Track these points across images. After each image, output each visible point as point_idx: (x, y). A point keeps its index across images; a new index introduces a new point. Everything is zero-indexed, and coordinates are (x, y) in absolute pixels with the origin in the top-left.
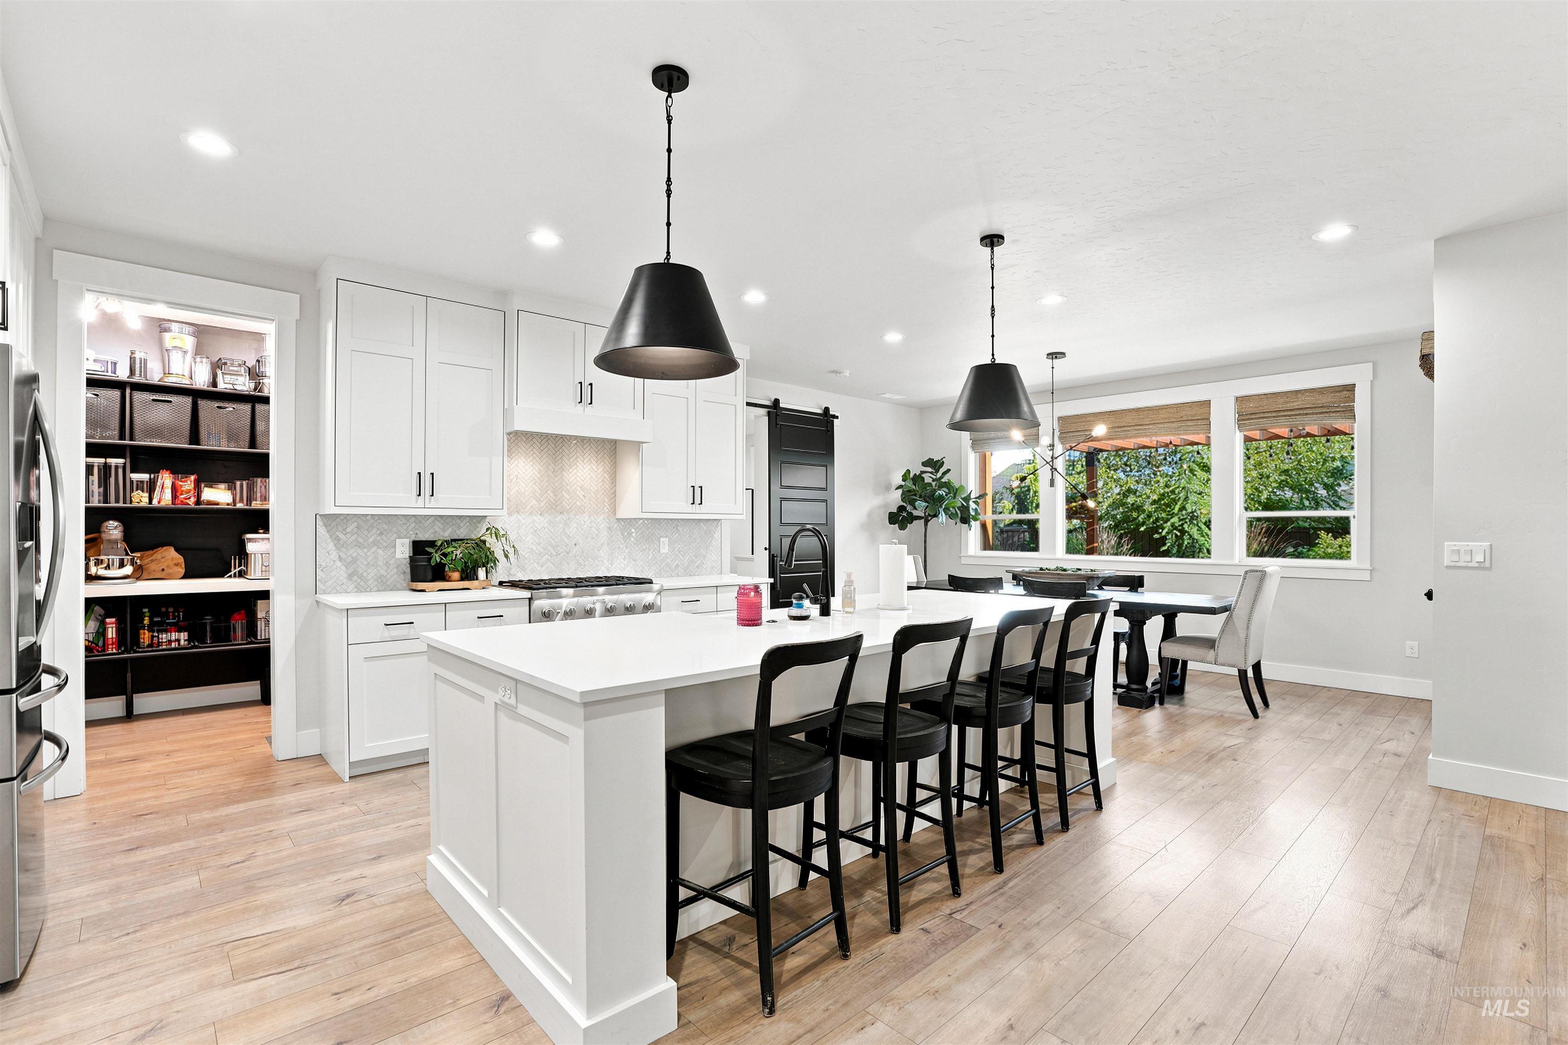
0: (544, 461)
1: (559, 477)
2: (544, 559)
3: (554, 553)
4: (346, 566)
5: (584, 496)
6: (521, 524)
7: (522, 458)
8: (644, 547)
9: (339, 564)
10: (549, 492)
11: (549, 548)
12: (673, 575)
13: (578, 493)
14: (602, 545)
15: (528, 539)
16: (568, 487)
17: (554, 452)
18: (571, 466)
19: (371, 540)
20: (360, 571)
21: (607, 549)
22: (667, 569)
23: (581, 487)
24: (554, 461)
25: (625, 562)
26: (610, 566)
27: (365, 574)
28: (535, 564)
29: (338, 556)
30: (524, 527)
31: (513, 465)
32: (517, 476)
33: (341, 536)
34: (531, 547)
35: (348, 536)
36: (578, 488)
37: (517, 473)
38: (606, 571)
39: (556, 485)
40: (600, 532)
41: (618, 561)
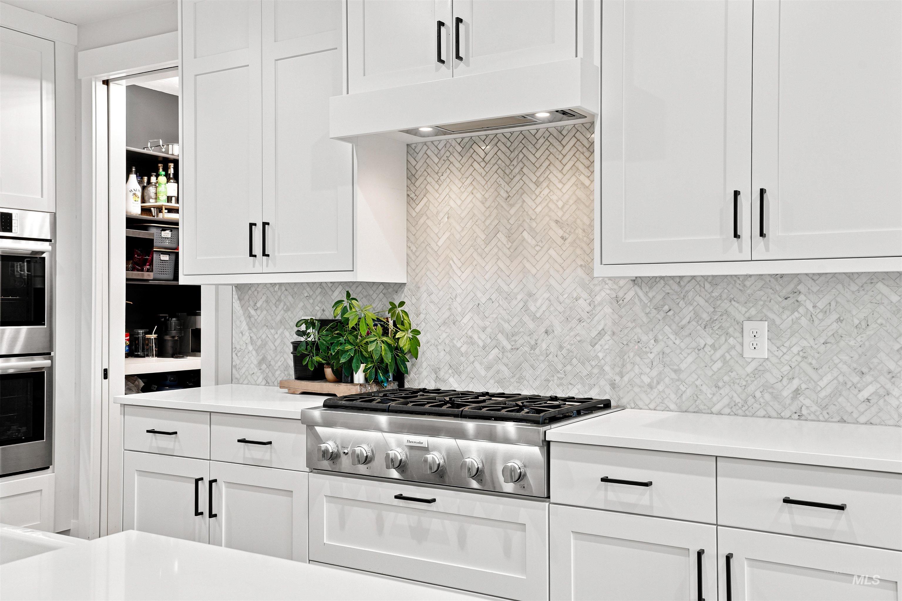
0: (492, 180)
1: (517, 206)
2: (491, 356)
3: (509, 347)
4: (256, 351)
5: (562, 238)
6: (454, 295)
7: (457, 181)
8: (702, 343)
9: (250, 348)
10: (500, 235)
11: (500, 337)
12: (786, 413)
13: (551, 233)
14: (601, 334)
15: (465, 320)
16: (534, 225)
17: (508, 162)
18: (537, 184)
19: (278, 318)
20: (269, 358)
21: (611, 342)
22: (767, 396)
23: (557, 222)
24: (507, 179)
25: (654, 373)
26: (618, 378)
27: (273, 363)
28: (477, 364)
29: (250, 337)
30: (459, 300)
31: (442, 197)
32: (448, 213)
33: (253, 312)
34: (470, 333)
35: (259, 312)
36: (553, 224)
37: (447, 209)
38: (608, 388)
39: (512, 221)
40: (594, 308)
41: (637, 370)
